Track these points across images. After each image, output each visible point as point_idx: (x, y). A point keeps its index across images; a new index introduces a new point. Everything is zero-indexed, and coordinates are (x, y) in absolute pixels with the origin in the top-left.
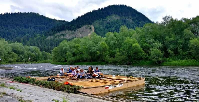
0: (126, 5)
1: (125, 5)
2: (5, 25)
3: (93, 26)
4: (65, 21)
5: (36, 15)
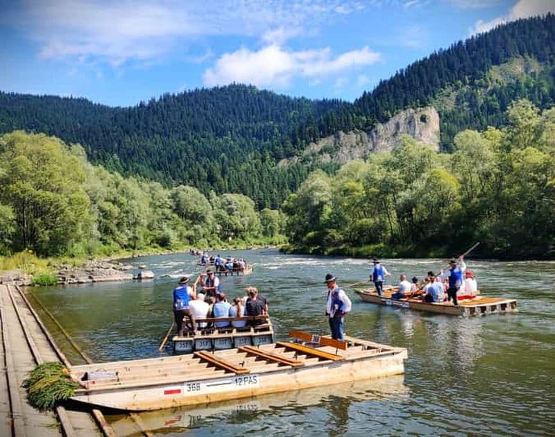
3: (433, 111)
5: (245, 92)
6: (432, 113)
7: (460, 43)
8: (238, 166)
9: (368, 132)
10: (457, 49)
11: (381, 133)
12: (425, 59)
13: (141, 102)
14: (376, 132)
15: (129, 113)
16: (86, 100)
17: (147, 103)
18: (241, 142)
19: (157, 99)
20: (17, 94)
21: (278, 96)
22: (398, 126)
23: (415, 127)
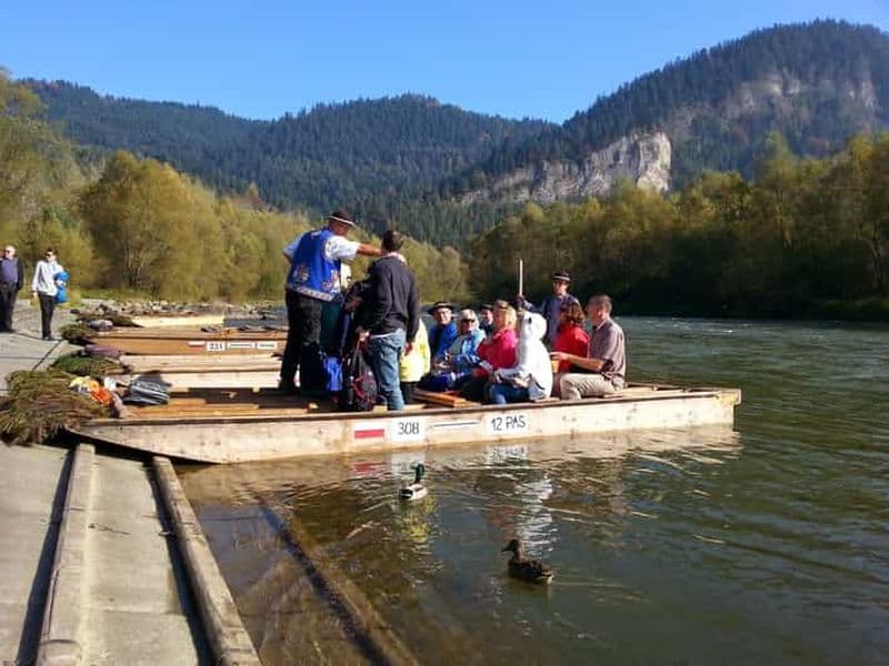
0: (842, 22)
1: (838, 21)
2: (313, 153)
3: (664, 138)
4: (541, 120)
5: (423, 105)
6: (663, 143)
7: (704, 50)
8: (409, 201)
9: (580, 164)
10: (700, 60)
11: (597, 163)
12: (657, 71)
13: (287, 114)
14: (589, 162)
15: (271, 128)
16: (216, 110)
17: (295, 116)
18: (415, 170)
19: (308, 111)
20: (129, 100)
21: (464, 112)
22: (616, 157)
23: (639, 158)
